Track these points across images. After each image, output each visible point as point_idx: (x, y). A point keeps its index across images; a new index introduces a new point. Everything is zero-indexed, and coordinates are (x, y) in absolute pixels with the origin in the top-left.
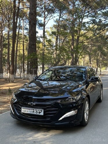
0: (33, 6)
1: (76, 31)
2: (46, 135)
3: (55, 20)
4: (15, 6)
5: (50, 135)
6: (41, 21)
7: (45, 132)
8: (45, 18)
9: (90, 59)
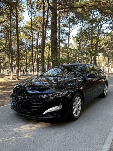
0: (54, 17)
1: (96, 37)
2: (31, 127)
3: (78, 29)
4: (44, 20)
5: (36, 127)
6: (67, 30)
7: (33, 124)
8: (70, 28)
9: (108, 61)
